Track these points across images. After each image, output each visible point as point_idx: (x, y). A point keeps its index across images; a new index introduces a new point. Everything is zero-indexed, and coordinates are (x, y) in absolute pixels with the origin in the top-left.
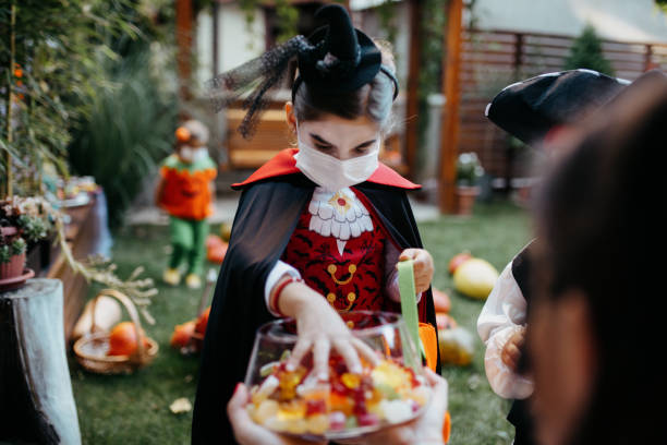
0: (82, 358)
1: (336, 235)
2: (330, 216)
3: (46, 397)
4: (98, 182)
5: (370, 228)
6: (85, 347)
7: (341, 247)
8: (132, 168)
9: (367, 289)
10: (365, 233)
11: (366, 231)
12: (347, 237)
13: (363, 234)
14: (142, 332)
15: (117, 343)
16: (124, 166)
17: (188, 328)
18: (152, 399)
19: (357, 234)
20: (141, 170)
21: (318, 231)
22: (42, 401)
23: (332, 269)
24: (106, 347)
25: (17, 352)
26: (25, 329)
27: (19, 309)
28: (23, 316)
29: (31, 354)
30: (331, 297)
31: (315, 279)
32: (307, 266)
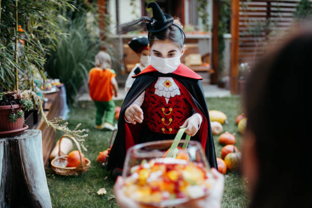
0: (55, 168)
1: (165, 96)
2: (162, 89)
3: (35, 187)
4: (61, 82)
5: (179, 93)
6: (56, 162)
7: (167, 100)
8: (78, 74)
9: (177, 117)
10: (176, 96)
11: (177, 95)
12: (169, 97)
13: (175, 96)
14: (82, 155)
15: (71, 160)
16: (74, 73)
17: (105, 153)
18: (88, 188)
19: (173, 96)
20: (82, 75)
21: (158, 94)
22: (33, 189)
23: (163, 109)
24: (66, 162)
25: (21, 165)
26: (25, 154)
27: (21, 144)
28: (23, 148)
29: (27, 166)
30: (163, 120)
31: (157, 113)
32: (155, 107)
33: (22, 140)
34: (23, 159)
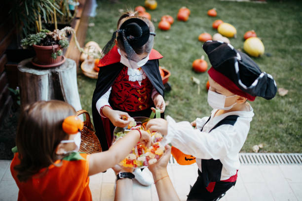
1: (138, 80)
2: (135, 75)
7: (140, 83)
12: (142, 80)
21: (132, 80)
24: (93, 65)
25: (61, 89)
26: (63, 82)
27: (61, 75)
28: (62, 78)
29: (65, 91)
30: (140, 99)
31: (134, 95)
32: (130, 90)
33: (62, 73)
34: (62, 86)
